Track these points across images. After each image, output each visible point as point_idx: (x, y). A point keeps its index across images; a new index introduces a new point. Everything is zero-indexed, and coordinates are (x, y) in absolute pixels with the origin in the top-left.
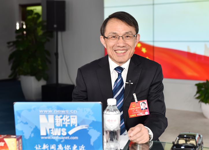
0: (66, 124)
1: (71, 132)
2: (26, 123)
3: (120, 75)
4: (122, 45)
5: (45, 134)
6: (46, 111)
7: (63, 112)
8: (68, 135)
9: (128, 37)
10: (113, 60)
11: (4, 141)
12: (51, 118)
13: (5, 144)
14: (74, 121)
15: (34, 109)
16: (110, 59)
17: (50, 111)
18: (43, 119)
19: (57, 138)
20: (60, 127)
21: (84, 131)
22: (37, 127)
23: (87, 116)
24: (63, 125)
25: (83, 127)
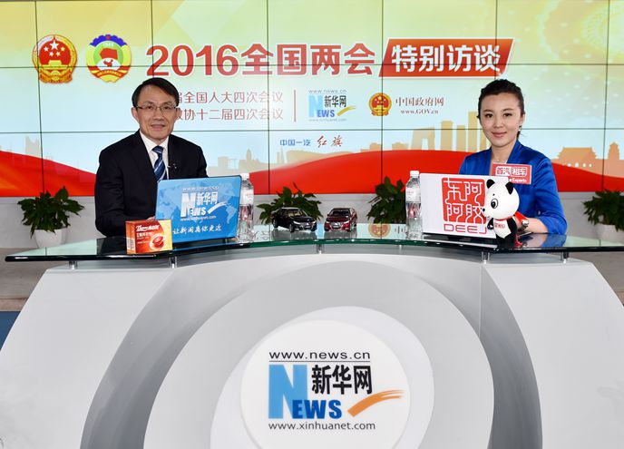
0: (207, 201)
1: (210, 212)
2: (168, 204)
3: (160, 156)
4: (159, 118)
5: (185, 215)
6: (189, 189)
7: (206, 188)
8: (207, 214)
9: (166, 108)
10: (148, 136)
11: (158, 224)
12: (193, 195)
13: (160, 227)
14: (215, 198)
15: (178, 187)
16: (143, 136)
17: (193, 189)
18: (185, 198)
19: (195, 219)
20: (201, 206)
21: (223, 208)
22: (177, 208)
23: (227, 192)
24: (204, 203)
25: (222, 204)
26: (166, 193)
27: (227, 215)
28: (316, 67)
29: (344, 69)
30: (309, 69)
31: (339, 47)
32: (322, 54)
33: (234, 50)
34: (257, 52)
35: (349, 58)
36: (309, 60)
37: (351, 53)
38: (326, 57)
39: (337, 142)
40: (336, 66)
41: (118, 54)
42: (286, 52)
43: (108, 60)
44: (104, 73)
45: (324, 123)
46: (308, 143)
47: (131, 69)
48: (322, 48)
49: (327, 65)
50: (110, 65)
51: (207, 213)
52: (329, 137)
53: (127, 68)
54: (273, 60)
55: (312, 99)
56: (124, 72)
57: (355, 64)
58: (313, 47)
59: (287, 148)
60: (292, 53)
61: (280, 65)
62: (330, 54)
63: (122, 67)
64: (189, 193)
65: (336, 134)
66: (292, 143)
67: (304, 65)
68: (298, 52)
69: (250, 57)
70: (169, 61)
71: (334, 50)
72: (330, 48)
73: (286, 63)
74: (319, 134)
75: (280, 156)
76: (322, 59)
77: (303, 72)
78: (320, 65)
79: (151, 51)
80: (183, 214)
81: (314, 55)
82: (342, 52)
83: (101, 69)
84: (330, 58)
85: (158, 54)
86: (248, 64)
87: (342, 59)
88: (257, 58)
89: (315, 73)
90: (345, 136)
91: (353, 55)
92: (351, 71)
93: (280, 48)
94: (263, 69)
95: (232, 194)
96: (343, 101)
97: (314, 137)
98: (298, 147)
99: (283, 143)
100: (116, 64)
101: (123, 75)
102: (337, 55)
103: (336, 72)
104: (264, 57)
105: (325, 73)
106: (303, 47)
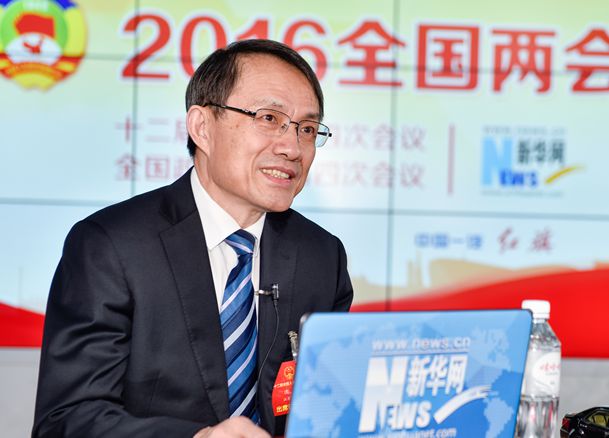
0: (435, 384)
2: (328, 391)
6: (390, 345)
7: (436, 343)
8: (433, 425)
9: (307, 130)
12: (400, 364)
14: (457, 374)
15: (360, 338)
17: (402, 344)
18: (376, 373)
20: (419, 399)
21: (476, 407)
22: (353, 403)
23: (492, 356)
24: (429, 390)
25: (476, 393)
26: (324, 357)
27: (484, 424)
28: (500, 75)
29: (563, 81)
30: (486, 79)
31: (551, 34)
32: (514, 47)
33: (320, 29)
34: (371, 38)
35: (577, 59)
36: (486, 61)
37: (580, 47)
38: (524, 56)
39: (542, 243)
40: (545, 77)
41: (57, 27)
42: (437, 40)
43: (33, 38)
44: (23, 68)
45: (513, 200)
46: (476, 242)
47: (85, 64)
48: (515, 35)
49: (525, 72)
50: (36, 50)
51: (433, 421)
52: (526, 232)
53: (76, 60)
54: (407, 57)
55: (489, 146)
56: (67, 66)
57: (586, 72)
58: (496, 32)
59: (431, 253)
60: (448, 44)
61: (421, 68)
62: (532, 48)
63: (64, 58)
64: (390, 357)
65: (540, 226)
66: (442, 241)
67: (474, 70)
68: (460, 41)
69: (357, 47)
70: (173, 47)
71: (542, 41)
72: (533, 35)
73: (434, 63)
74: (504, 224)
75: (413, 269)
76: (515, 60)
77: (472, 84)
78: (509, 72)
79: (133, 25)
80: (366, 424)
81: (499, 49)
82: (558, 45)
83: (16, 59)
84: (532, 58)
85: (148, 33)
86: (351, 64)
87: (559, 61)
88: (371, 50)
89: (497, 87)
90: (559, 231)
91: (584, 53)
92: (578, 87)
93: (423, 31)
94: (382, 74)
95: (504, 364)
96: (558, 153)
97: (491, 230)
98: (455, 252)
99: (422, 240)
100: (51, 49)
101: (65, 75)
102: (548, 51)
103: (545, 87)
104: (386, 48)
105: (521, 89)
106: (475, 32)
